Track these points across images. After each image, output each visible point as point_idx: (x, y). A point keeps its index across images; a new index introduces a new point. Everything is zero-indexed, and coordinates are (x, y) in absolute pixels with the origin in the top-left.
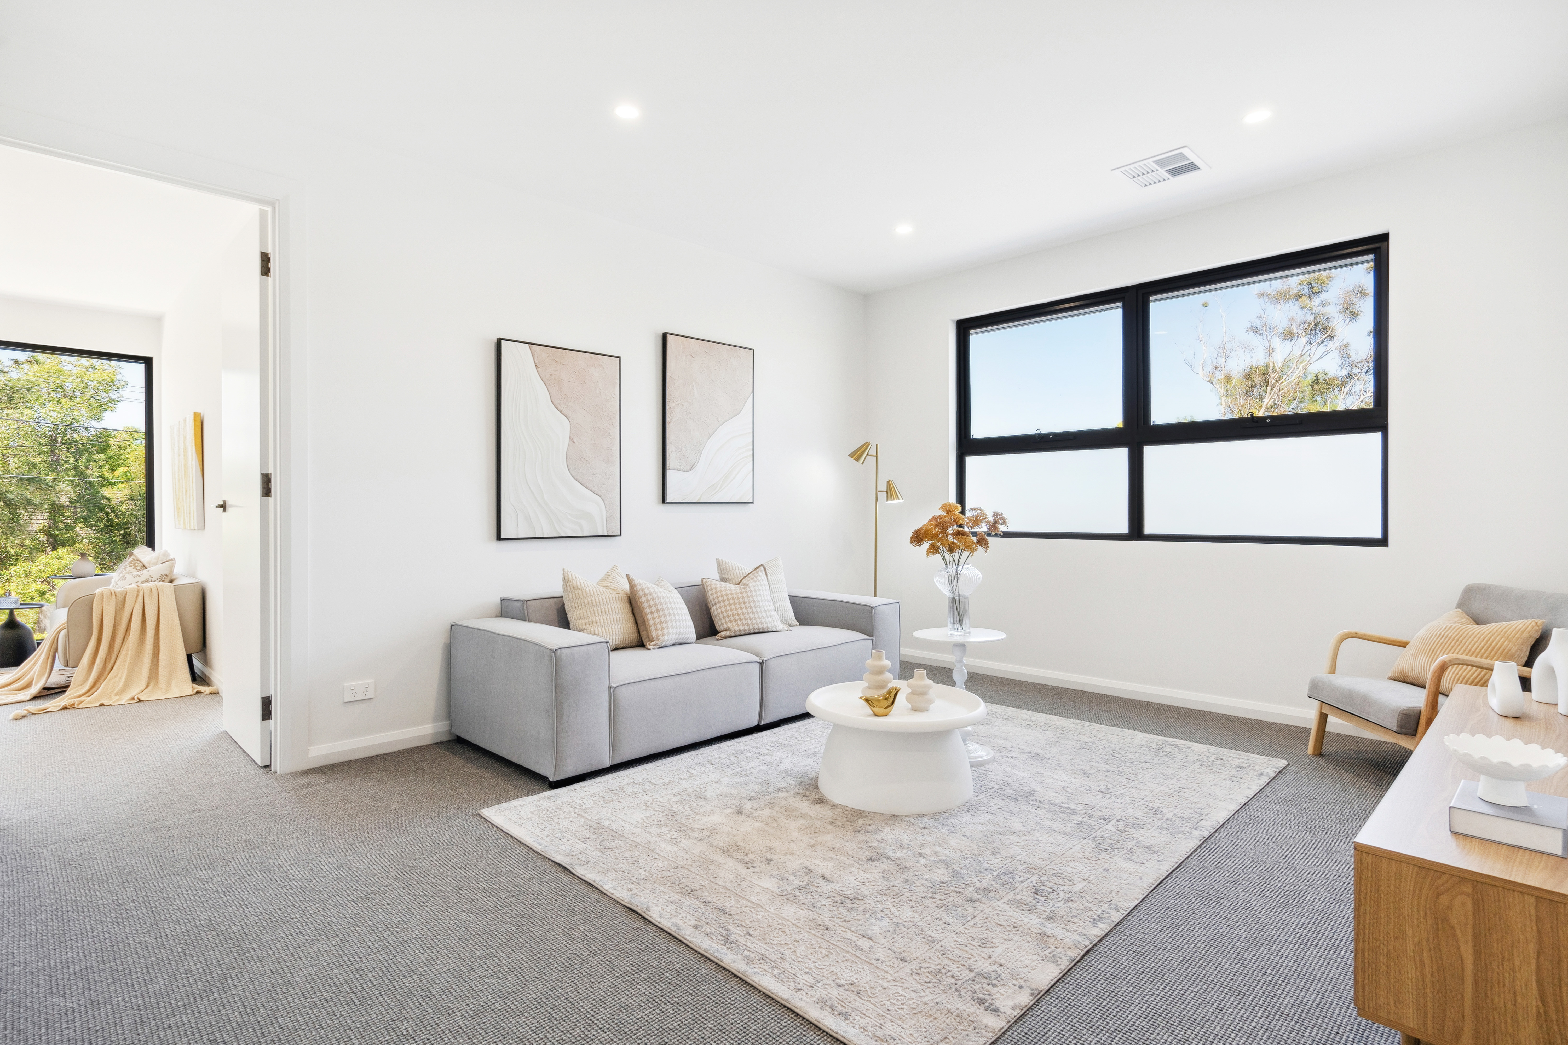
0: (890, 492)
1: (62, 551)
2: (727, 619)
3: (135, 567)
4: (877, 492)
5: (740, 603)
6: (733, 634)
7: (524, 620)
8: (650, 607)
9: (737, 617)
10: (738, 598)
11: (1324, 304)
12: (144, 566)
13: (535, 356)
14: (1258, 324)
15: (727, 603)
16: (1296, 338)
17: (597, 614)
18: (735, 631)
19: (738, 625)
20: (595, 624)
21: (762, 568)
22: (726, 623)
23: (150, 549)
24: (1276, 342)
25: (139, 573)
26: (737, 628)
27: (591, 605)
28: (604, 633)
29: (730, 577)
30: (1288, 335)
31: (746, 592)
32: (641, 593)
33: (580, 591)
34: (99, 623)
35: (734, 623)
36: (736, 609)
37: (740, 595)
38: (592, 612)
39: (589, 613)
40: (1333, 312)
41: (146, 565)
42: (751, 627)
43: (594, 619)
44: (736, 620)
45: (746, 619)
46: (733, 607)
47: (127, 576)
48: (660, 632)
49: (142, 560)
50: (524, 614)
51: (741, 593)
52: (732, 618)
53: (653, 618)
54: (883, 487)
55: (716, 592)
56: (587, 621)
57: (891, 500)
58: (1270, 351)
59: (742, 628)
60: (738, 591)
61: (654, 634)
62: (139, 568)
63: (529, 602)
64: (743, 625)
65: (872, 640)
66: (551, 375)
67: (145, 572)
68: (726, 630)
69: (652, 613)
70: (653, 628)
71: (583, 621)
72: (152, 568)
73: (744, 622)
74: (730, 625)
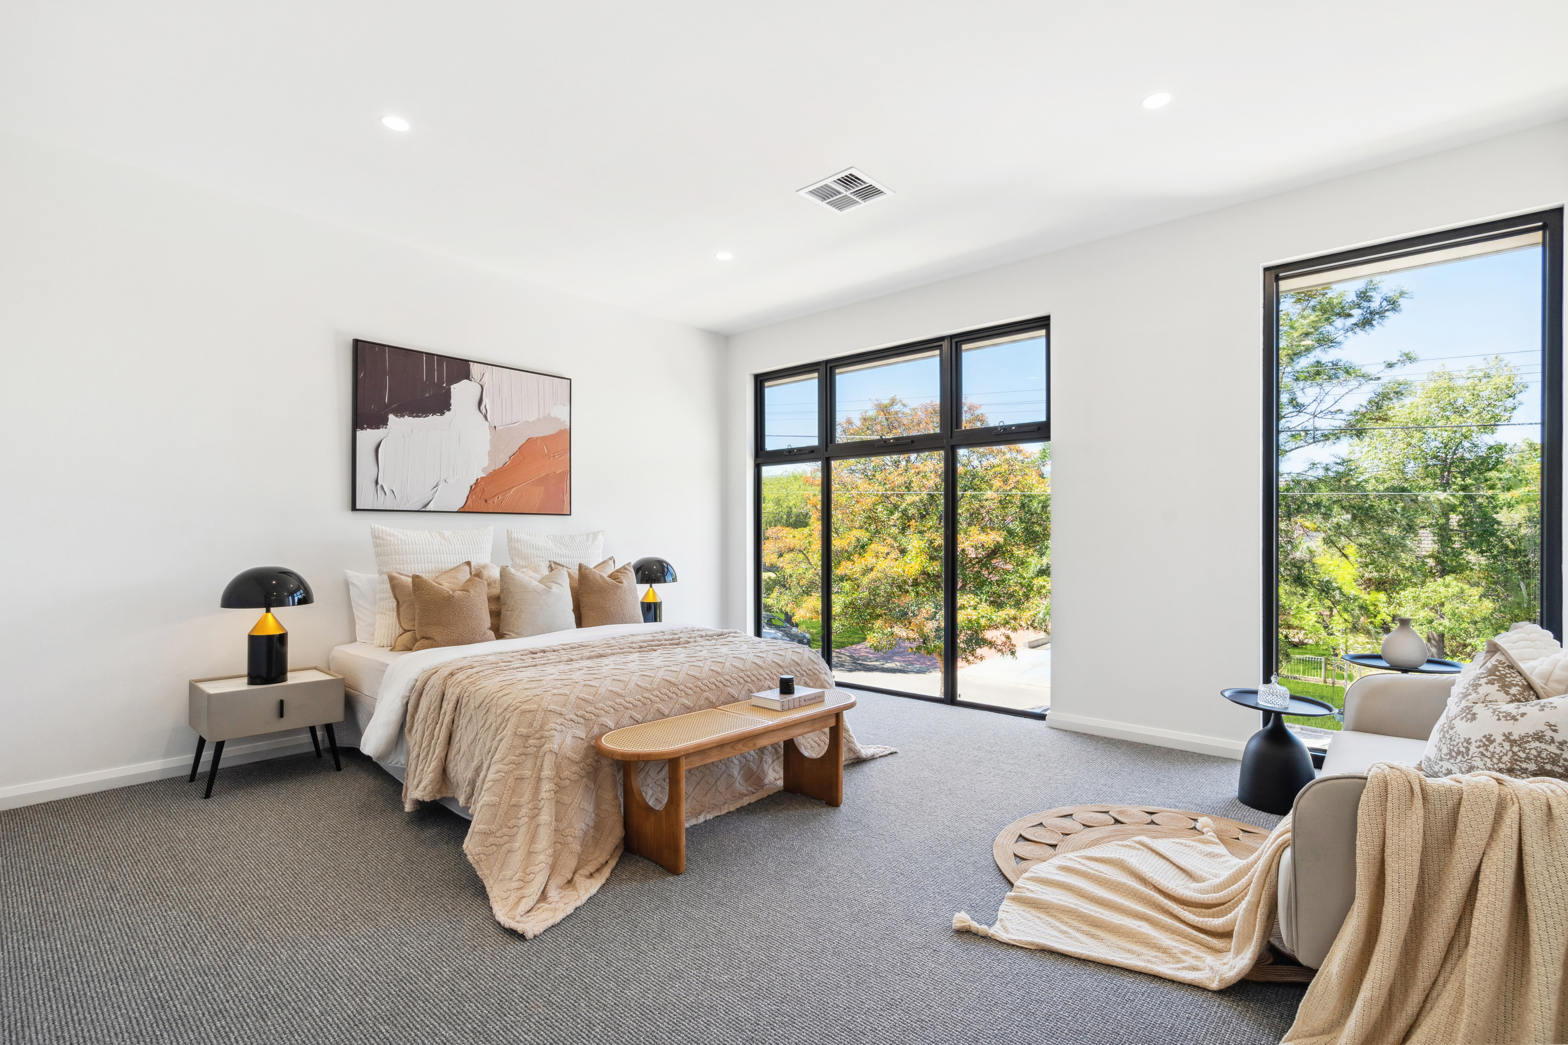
1: (1449, 578)
3: (1505, 687)
12: (1530, 687)
23: (1549, 634)
25: (1512, 708)
34: (1374, 870)
41: (1537, 682)
47: (1479, 709)
49: (1524, 666)
62: (1514, 690)
67: (1531, 708)
72: (1555, 700)
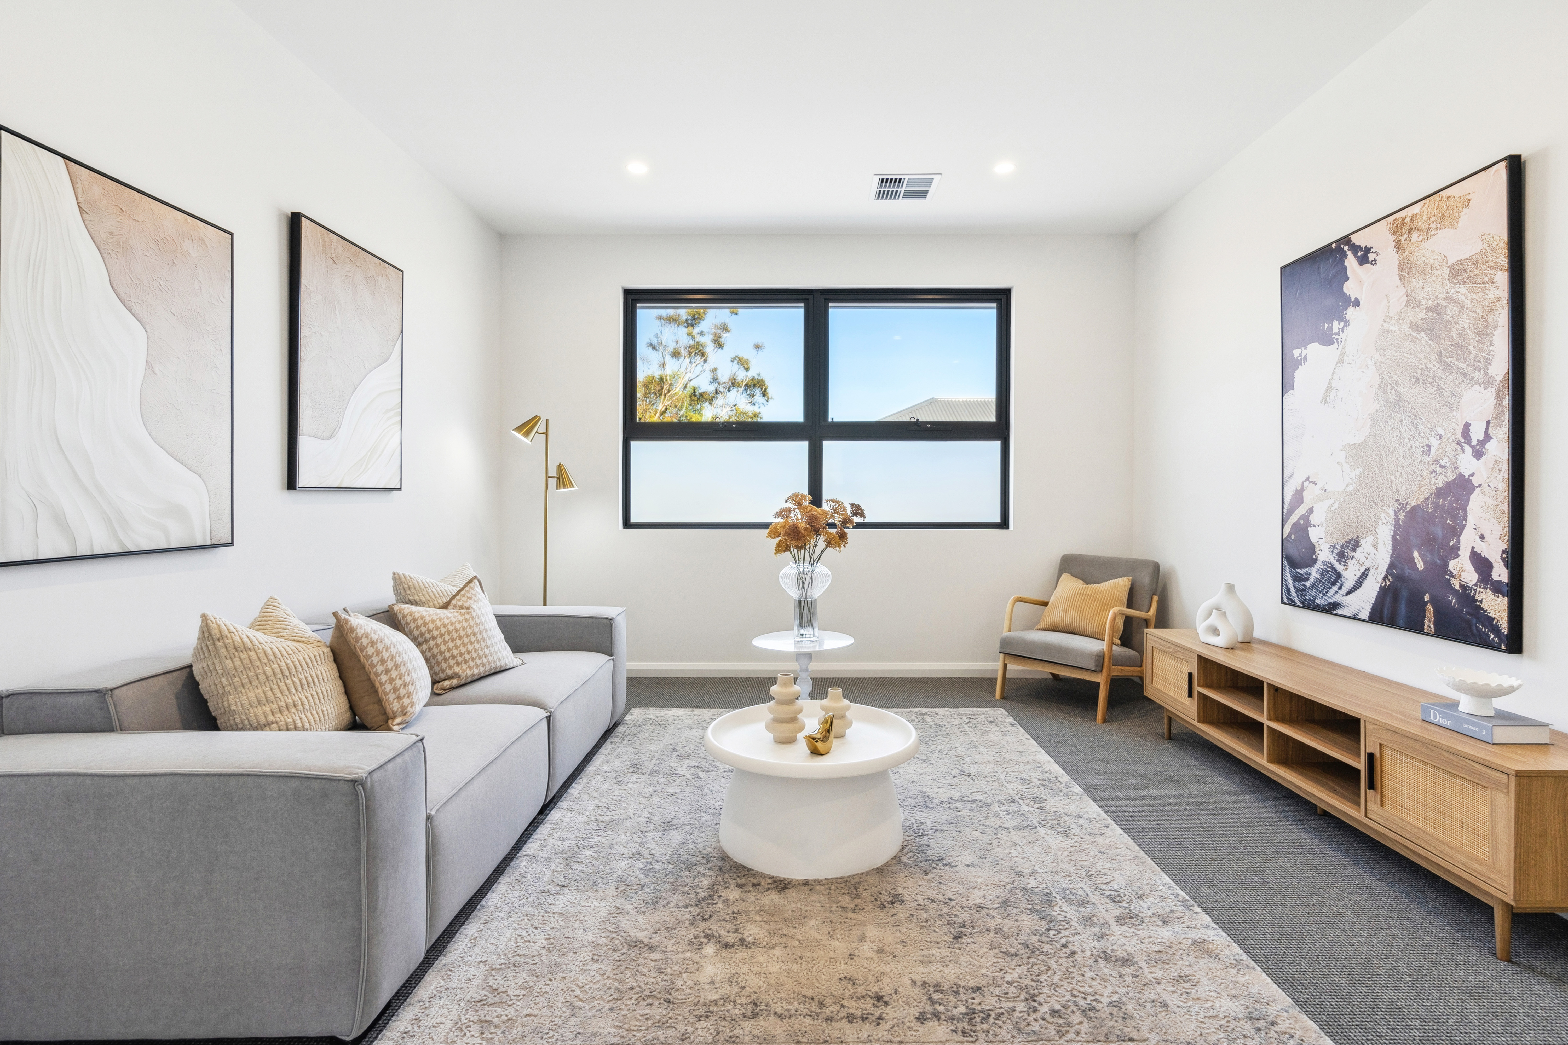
0: (562, 479)
2: (452, 662)
4: (547, 477)
5: (468, 636)
6: (463, 682)
7: (110, 729)
8: (383, 662)
9: (467, 657)
10: (464, 629)
11: (702, 333)
13: (79, 186)
14: (655, 342)
15: (447, 637)
16: (683, 358)
17: (293, 690)
18: (467, 677)
19: (470, 668)
20: (293, 710)
21: (476, 581)
22: (450, 667)
24: (668, 358)
26: (469, 672)
27: (280, 676)
28: (313, 722)
29: (423, 599)
30: (676, 354)
31: (473, 618)
32: (365, 641)
33: (252, 654)
35: (464, 667)
36: (464, 645)
37: (465, 624)
38: (284, 688)
39: (277, 692)
40: (707, 340)
42: (488, 668)
43: (290, 701)
44: (466, 662)
45: (480, 658)
46: (458, 642)
48: (406, 701)
50: (110, 718)
51: (466, 620)
52: (460, 659)
53: (391, 680)
54: (553, 472)
55: (425, 624)
56: (275, 706)
57: (564, 487)
58: (663, 365)
59: (476, 671)
60: (461, 618)
61: (396, 706)
63: (117, 692)
64: (477, 667)
65: (613, 659)
66: (111, 233)
68: (450, 678)
69: (387, 671)
70: (392, 696)
71: (267, 708)
73: (478, 662)
74: (457, 669)
